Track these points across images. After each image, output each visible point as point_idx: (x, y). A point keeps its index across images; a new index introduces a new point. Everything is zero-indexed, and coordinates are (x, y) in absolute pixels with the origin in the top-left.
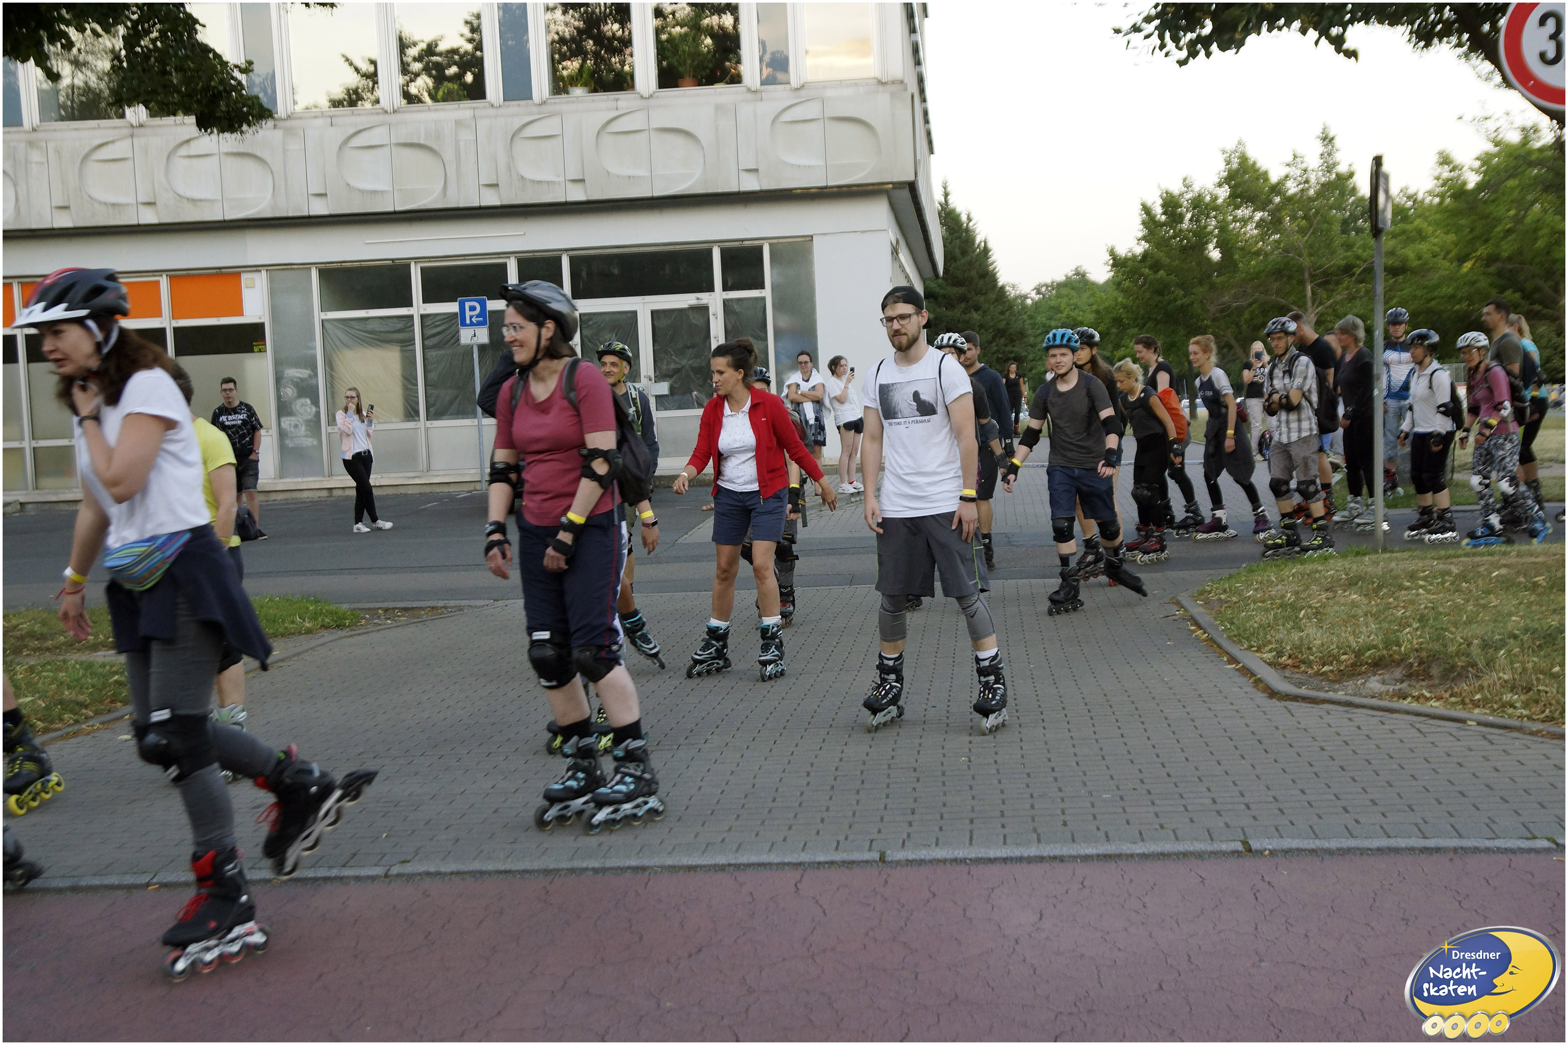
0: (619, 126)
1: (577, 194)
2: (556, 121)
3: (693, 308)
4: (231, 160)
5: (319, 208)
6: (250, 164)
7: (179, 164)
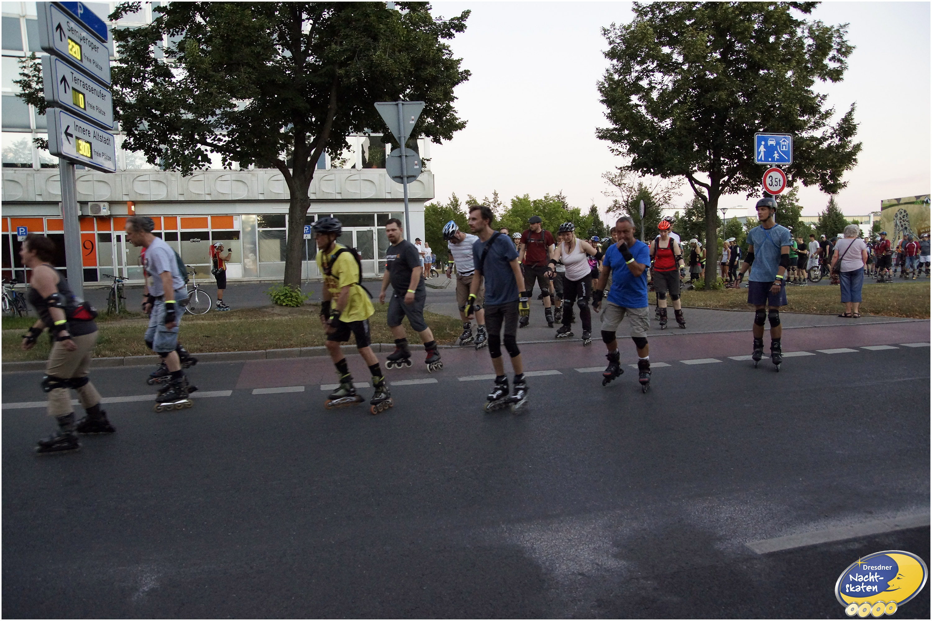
0: (350, 178)
1: (339, 197)
2: (333, 175)
3: (368, 231)
4: (234, 182)
5: (261, 197)
6: (240, 183)
7: (218, 182)
